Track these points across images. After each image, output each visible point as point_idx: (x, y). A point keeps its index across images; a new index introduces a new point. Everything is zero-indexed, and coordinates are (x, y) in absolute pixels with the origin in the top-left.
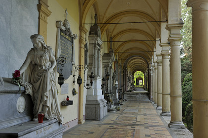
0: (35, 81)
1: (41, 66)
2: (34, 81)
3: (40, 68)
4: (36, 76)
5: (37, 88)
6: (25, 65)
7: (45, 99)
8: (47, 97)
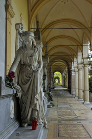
0: (24, 83)
1: (30, 66)
2: (22, 82)
3: (29, 69)
4: (25, 77)
5: (25, 91)
6: (15, 65)
7: (36, 102)
8: (37, 100)
